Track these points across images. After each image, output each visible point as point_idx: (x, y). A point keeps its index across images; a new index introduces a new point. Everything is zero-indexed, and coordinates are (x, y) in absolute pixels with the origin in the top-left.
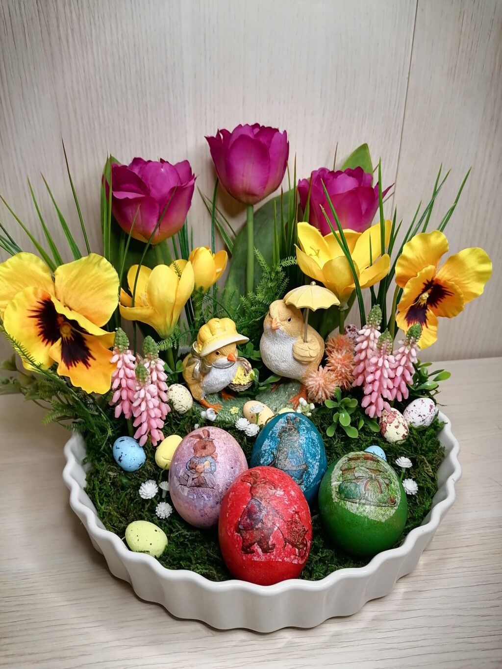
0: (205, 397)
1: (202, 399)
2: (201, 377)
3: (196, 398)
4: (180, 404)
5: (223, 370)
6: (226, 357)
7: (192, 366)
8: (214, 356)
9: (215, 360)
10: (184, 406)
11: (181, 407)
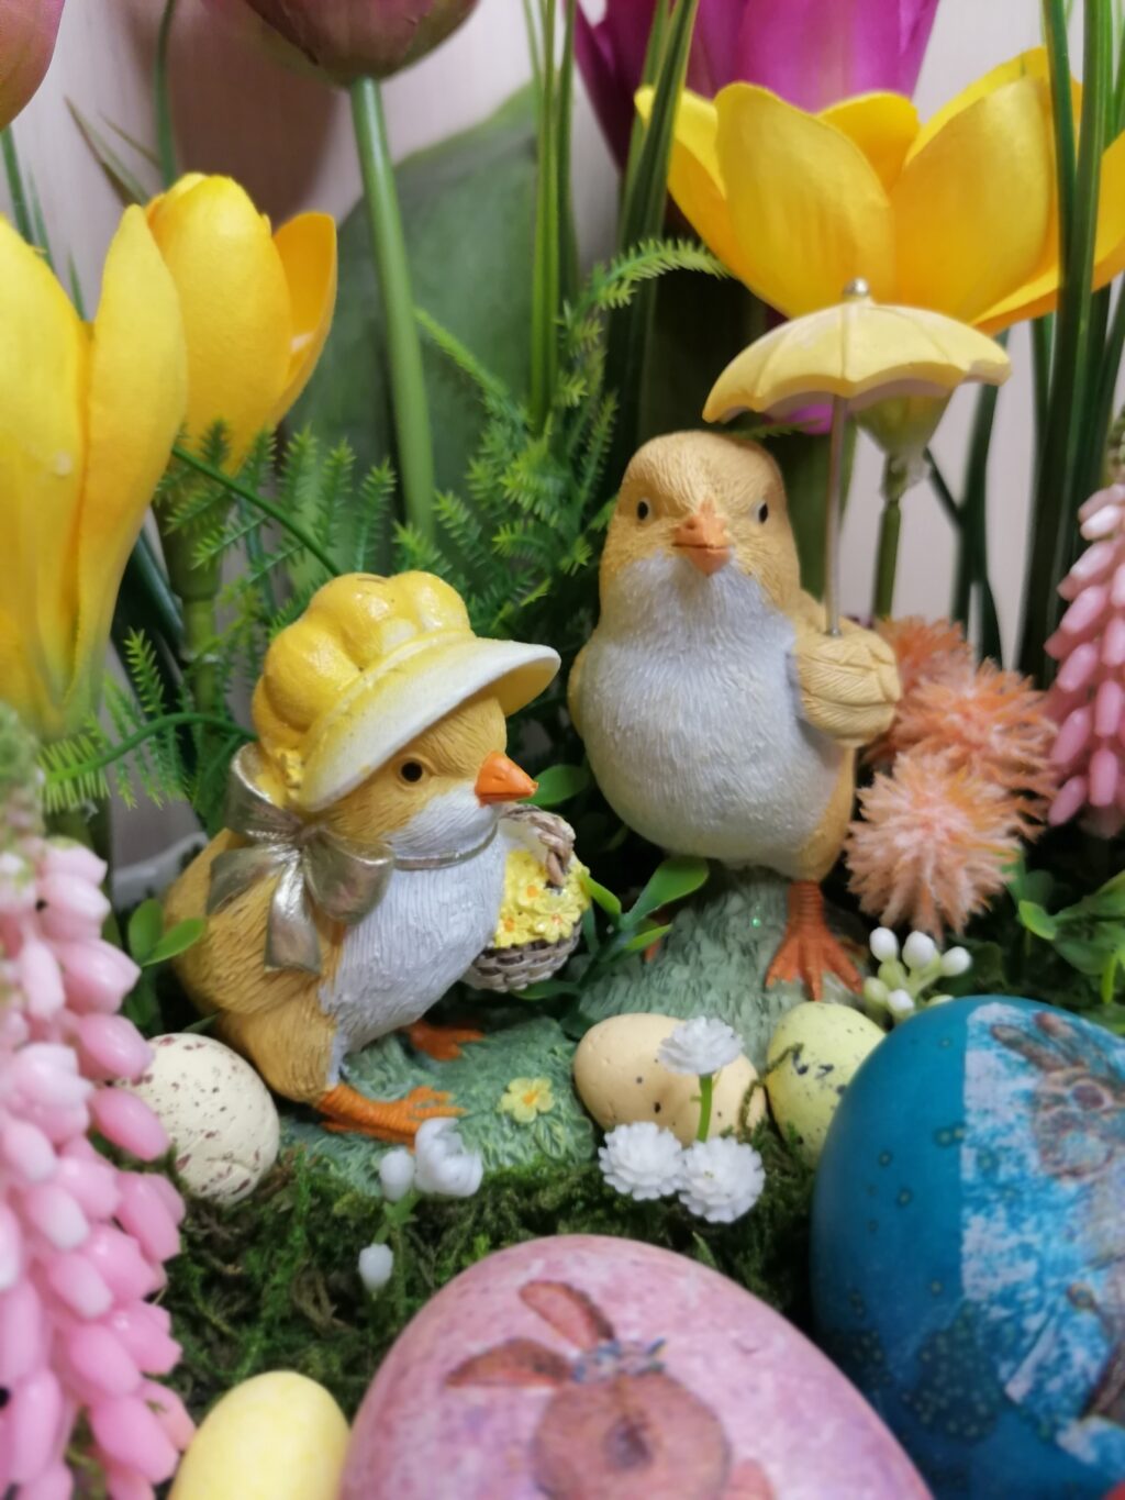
0: (346, 1069)
1: (332, 1083)
2: (325, 947)
3: (296, 1088)
4: (217, 1147)
5: (452, 873)
6: (469, 785)
7: (252, 901)
8: (394, 795)
9: (404, 820)
10: (237, 1155)
11: (221, 1166)
